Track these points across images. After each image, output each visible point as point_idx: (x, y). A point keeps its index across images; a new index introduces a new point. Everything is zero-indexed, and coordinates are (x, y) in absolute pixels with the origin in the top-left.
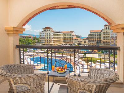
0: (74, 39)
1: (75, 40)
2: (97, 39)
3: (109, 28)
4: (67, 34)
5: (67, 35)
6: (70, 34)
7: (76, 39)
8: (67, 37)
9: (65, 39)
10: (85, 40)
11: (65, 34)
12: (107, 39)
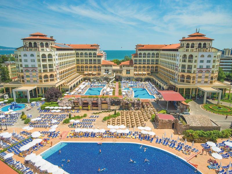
0: (103, 65)
1: (105, 68)
2: (150, 66)
3: (192, 47)
4: (84, 52)
5: (86, 54)
6: (92, 52)
7: (106, 66)
8: (86, 60)
9: (80, 65)
10: (128, 68)
11: (80, 52)
12: (189, 72)
